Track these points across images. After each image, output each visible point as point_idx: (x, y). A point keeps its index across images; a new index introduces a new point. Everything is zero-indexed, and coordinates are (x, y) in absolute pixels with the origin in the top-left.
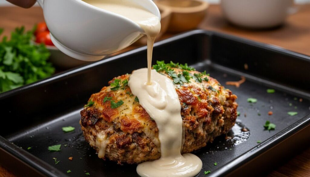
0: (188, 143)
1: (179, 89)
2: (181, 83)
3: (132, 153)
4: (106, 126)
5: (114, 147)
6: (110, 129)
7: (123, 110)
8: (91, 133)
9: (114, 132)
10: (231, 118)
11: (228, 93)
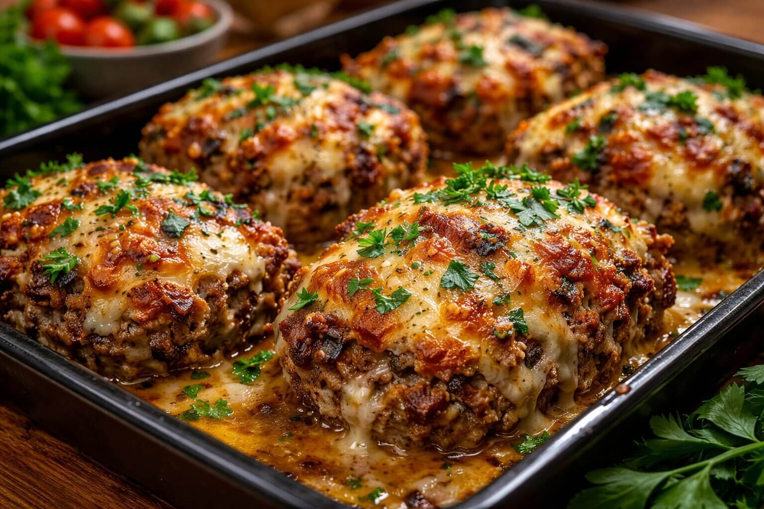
0: (585, 383)
1: (540, 240)
2: (539, 222)
3: (451, 431)
4: (368, 363)
5: (398, 418)
6: (382, 370)
7: (412, 318)
8: (324, 384)
9: (393, 379)
10: (665, 296)
11: (648, 232)
